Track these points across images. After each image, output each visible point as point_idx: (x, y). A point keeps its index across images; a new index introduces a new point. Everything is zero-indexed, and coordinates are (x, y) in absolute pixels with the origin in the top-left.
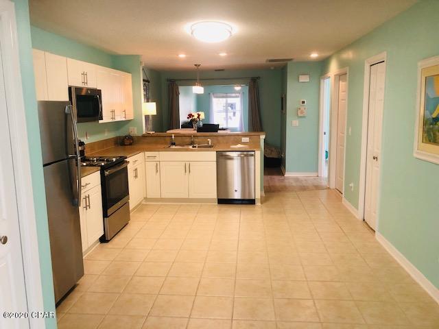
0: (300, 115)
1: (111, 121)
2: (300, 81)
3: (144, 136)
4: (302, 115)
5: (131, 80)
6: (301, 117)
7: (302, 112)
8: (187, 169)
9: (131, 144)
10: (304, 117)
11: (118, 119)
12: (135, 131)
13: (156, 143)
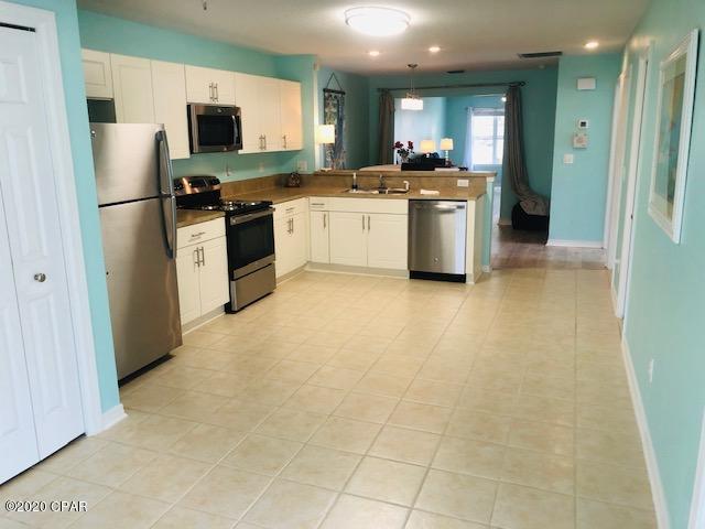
0: (577, 145)
1: (259, 151)
2: (579, 88)
3: (316, 175)
4: (579, 145)
5: (299, 92)
6: (580, 149)
7: (580, 141)
8: (366, 224)
9: (298, 186)
10: (584, 149)
11: (271, 148)
12: (305, 168)
13: (333, 185)
